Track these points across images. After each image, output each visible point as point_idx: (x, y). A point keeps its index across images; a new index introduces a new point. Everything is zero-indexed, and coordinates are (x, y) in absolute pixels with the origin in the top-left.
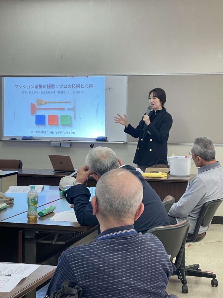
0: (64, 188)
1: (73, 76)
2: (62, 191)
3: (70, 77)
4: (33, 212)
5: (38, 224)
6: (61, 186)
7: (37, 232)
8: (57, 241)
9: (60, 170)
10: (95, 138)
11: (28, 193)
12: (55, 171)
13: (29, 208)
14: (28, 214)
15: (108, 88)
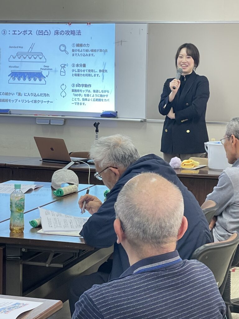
0: (58, 186)
1: (68, 23)
2: (55, 190)
3: (65, 24)
4: (18, 221)
5: (25, 238)
6: (54, 183)
7: (24, 250)
8: (51, 263)
9: (50, 159)
10: (99, 113)
11: (11, 194)
12: (43, 159)
13: (11, 215)
14: (10, 224)
15: (120, 40)
